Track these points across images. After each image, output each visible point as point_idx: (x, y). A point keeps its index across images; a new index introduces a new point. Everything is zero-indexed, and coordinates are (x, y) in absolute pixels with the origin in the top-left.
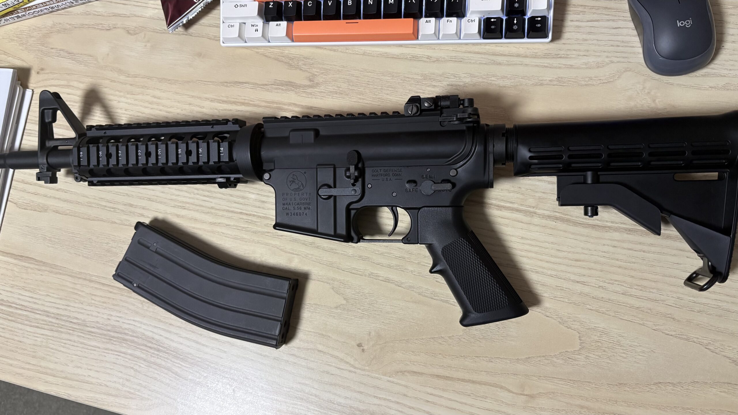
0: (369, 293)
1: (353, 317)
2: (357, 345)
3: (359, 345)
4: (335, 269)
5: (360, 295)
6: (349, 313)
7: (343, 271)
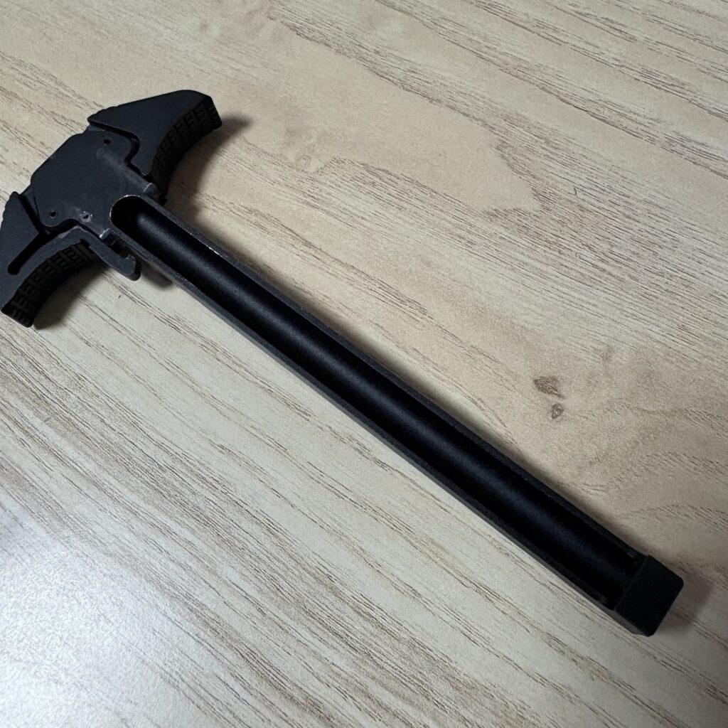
0: (650, 203)
1: (550, 270)
2: (536, 381)
3: (545, 385)
4: (532, 86)
5: (605, 198)
6: (540, 249)
7: (563, 100)
